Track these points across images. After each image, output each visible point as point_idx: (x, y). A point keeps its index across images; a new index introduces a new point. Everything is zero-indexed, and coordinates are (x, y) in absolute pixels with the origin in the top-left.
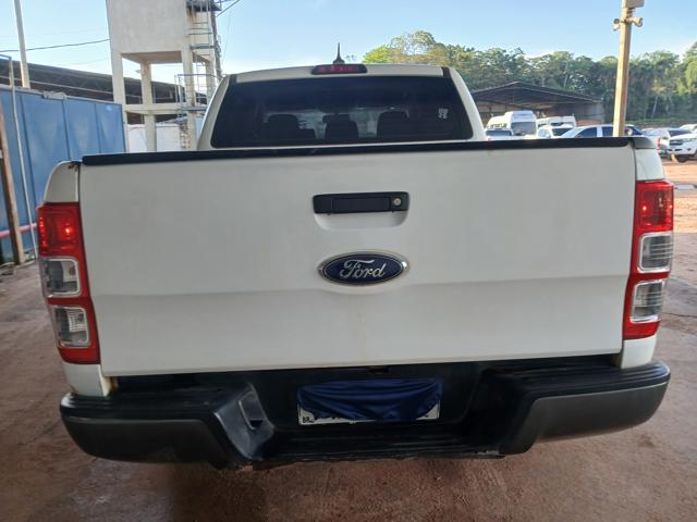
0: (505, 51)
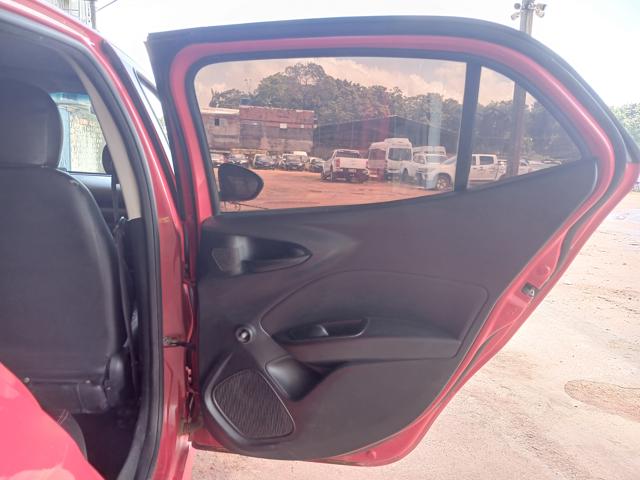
0: (385, 89)
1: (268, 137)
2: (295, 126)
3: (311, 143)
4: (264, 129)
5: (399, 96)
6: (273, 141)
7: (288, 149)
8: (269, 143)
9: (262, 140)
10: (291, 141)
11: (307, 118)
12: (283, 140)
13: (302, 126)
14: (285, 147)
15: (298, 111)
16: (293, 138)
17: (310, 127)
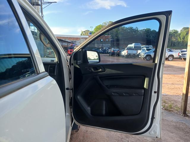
0: (133, 28)
2: (105, 40)
3: (110, 45)
4: (96, 41)
5: (138, 30)
6: (98, 45)
9: (95, 45)
11: (109, 37)
14: (102, 46)
15: (106, 35)
16: (104, 44)
17: (109, 40)
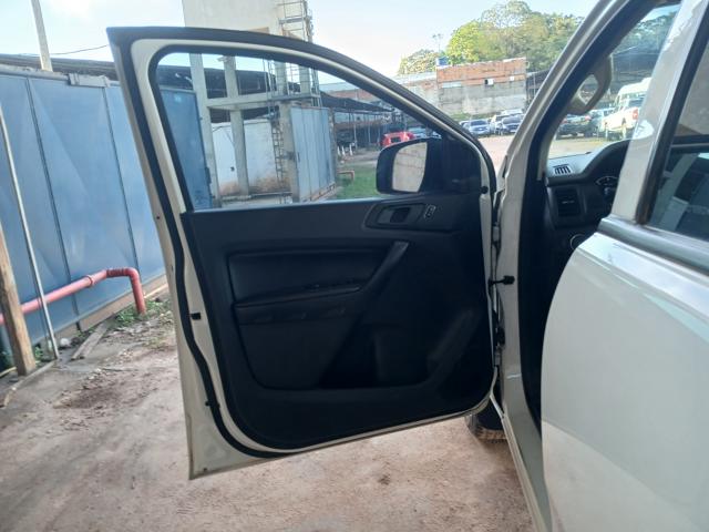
1: (471, 98)
2: (502, 79)
3: (524, 96)
4: (465, 89)
6: (478, 102)
7: (497, 109)
8: (473, 104)
9: (465, 103)
10: (499, 99)
11: (517, 67)
12: (490, 99)
13: (512, 78)
14: (493, 106)
15: (505, 61)
16: (502, 95)
17: (522, 77)
